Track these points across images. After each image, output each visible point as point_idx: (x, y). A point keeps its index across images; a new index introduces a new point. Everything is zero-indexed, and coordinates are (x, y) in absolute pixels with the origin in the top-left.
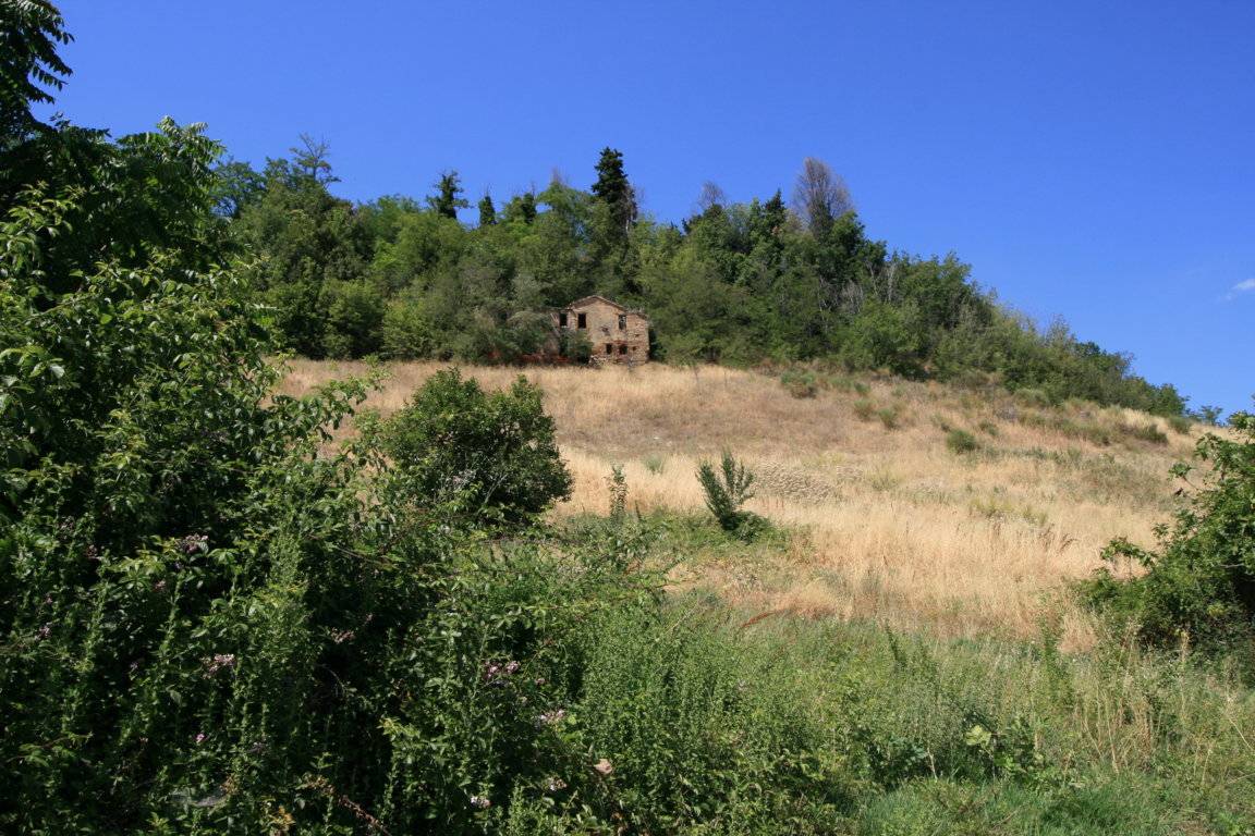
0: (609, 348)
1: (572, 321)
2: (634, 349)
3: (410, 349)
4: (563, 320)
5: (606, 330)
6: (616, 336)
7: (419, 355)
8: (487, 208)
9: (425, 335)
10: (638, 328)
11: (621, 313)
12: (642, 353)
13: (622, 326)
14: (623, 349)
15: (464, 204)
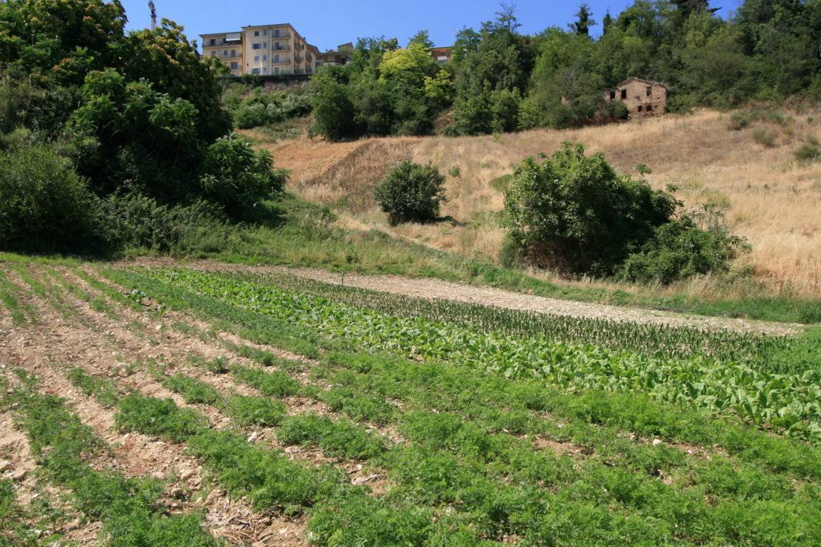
0: (640, 108)
1: (618, 95)
2: (656, 107)
3: (530, 124)
4: (613, 96)
5: (638, 98)
6: (645, 100)
7: (534, 126)
8: (608, 20)
9: (537, 115)
10: (659, 92)
11: (648, 86)
12: (661, 109)
13: (649, 93)
14: (649, 108)
15: (593, 23)
